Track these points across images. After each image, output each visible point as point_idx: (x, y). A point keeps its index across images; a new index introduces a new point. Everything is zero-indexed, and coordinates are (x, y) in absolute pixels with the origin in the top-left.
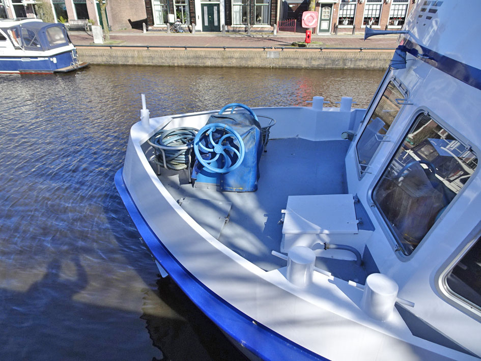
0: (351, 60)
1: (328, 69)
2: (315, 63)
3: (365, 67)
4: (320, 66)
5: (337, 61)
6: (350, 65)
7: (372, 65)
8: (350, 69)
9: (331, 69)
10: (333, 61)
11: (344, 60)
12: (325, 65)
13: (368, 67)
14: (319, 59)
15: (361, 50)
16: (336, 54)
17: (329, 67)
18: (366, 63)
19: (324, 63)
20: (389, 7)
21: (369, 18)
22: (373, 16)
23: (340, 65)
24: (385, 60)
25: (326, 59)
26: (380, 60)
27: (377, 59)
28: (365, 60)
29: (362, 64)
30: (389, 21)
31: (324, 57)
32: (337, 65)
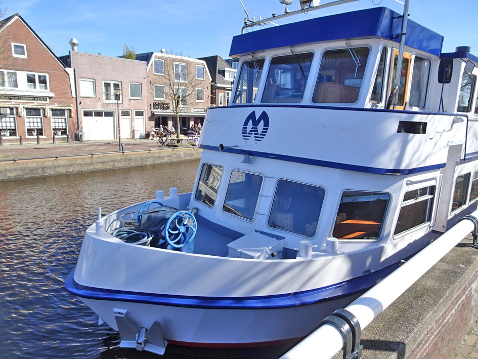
0: (50, 168)
1: (27, 179)
2: (12, 175)
3: (64, 172)
4: (17, 177)
5: (35, 170)
6: (49, 172)
7: (71, 170)
8: (50, 176)
9: (31, 178)
10: (32, 170)
11: (43, 168)
12: (23, 175)
13: (68, 172)
14: (15, 170)
15: (57, 158)
16: (32, 164)
17: (28, 176)
18: (65, 169)
19: (21, 173)
20: (50, 120)
21: (32, 130)
22: (35, 128)
23: (40, 173)
24: (81, 164)
25: (23, 169)
26: (77, 165)
27: (74, 165)
28: (63, 166)
29: (61, 170)
30: (52, 132)
31: (20, 168)
32: (36, 173)
